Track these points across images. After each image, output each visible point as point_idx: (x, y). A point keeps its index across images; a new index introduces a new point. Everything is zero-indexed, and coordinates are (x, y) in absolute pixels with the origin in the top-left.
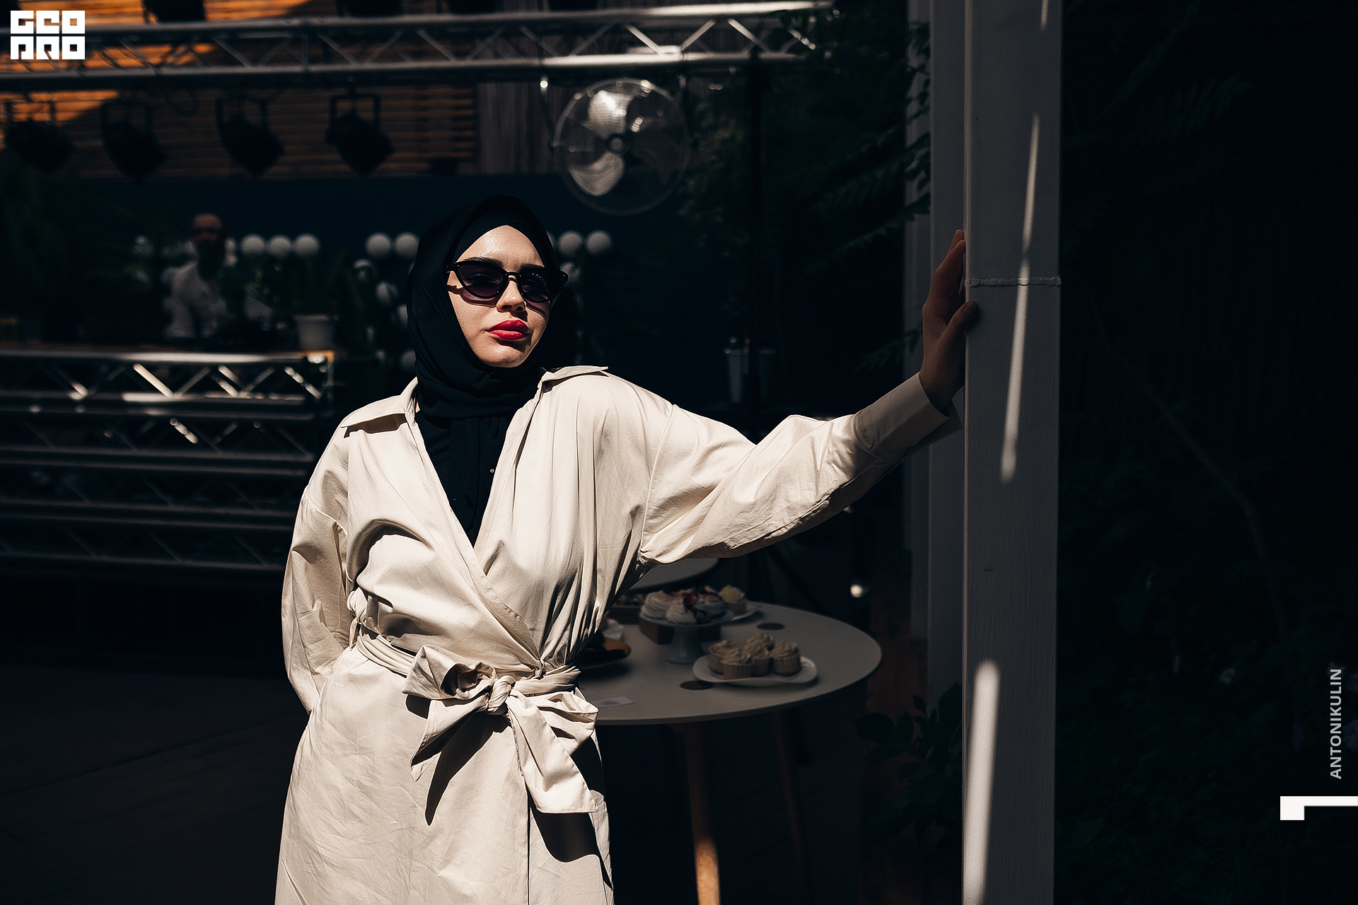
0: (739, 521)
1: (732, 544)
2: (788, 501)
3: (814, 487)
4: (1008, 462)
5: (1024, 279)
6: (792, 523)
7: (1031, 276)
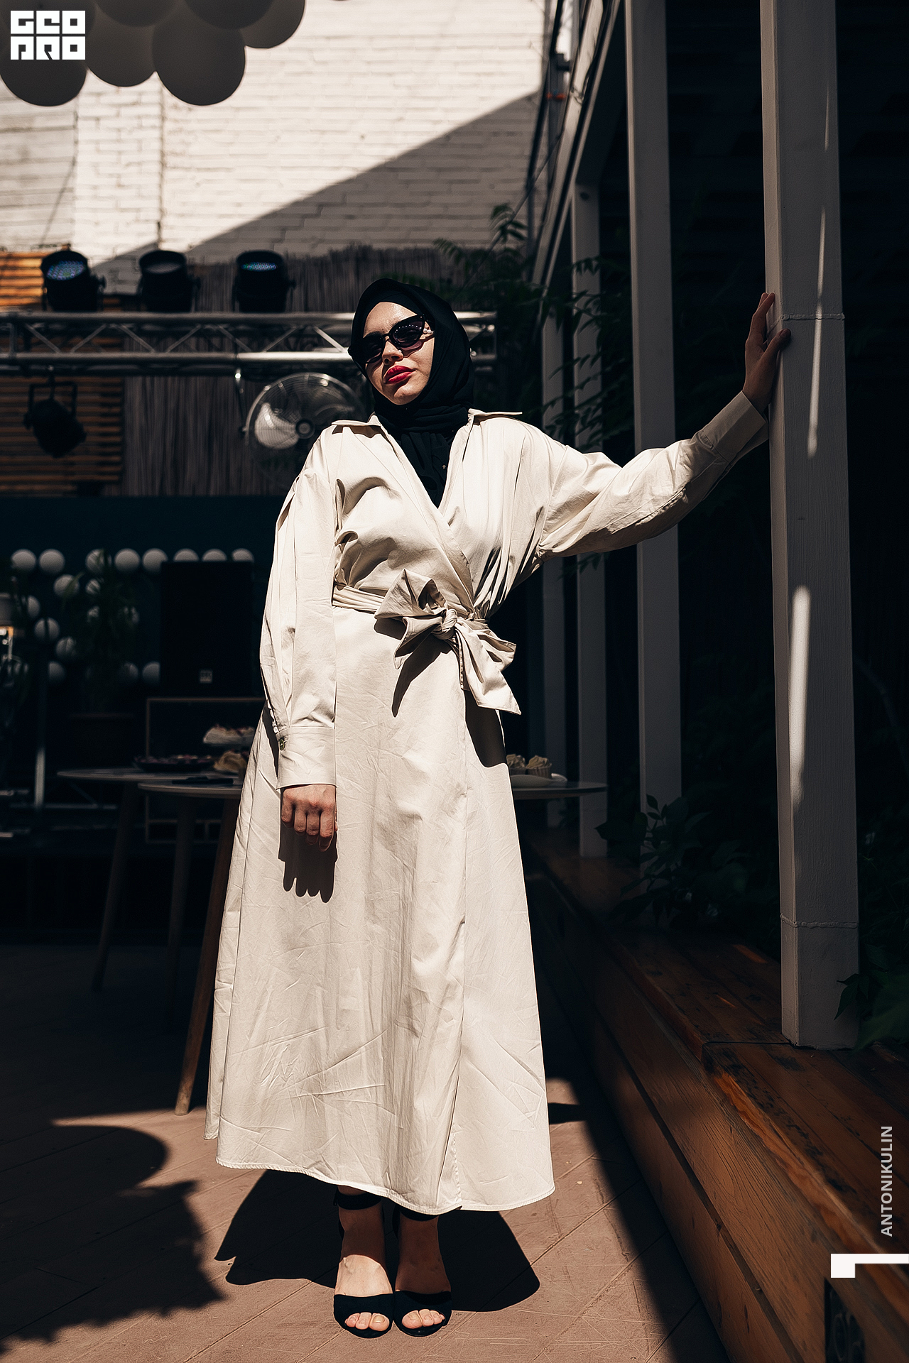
0: (618, 510)
1: (611, 530)
2: (653, 495)
3: (672, 483)
4: (812, 443)
5: (819, 315)
6: (656, 511)
7: (823, 313)
